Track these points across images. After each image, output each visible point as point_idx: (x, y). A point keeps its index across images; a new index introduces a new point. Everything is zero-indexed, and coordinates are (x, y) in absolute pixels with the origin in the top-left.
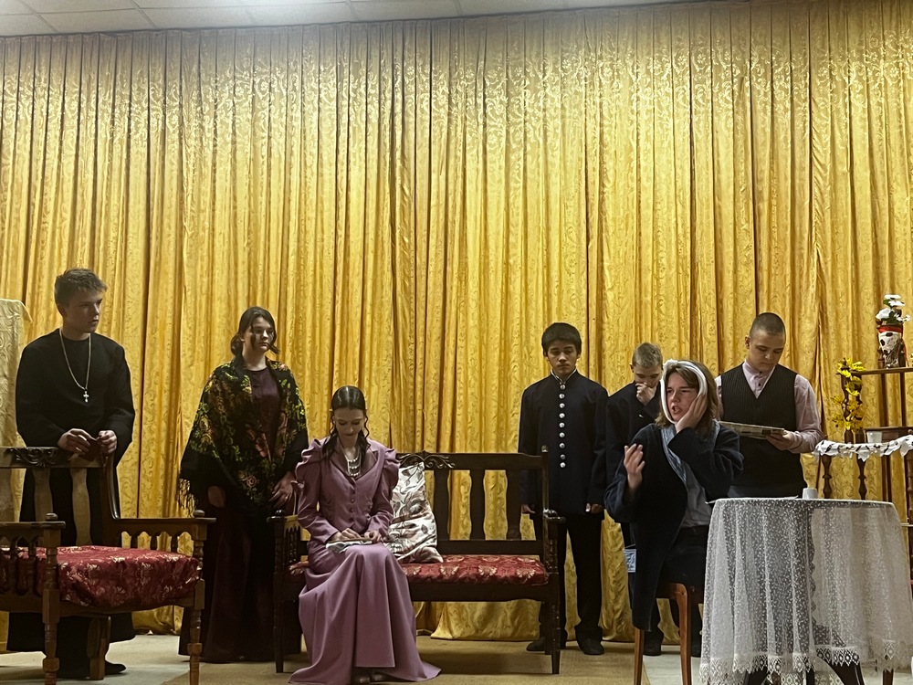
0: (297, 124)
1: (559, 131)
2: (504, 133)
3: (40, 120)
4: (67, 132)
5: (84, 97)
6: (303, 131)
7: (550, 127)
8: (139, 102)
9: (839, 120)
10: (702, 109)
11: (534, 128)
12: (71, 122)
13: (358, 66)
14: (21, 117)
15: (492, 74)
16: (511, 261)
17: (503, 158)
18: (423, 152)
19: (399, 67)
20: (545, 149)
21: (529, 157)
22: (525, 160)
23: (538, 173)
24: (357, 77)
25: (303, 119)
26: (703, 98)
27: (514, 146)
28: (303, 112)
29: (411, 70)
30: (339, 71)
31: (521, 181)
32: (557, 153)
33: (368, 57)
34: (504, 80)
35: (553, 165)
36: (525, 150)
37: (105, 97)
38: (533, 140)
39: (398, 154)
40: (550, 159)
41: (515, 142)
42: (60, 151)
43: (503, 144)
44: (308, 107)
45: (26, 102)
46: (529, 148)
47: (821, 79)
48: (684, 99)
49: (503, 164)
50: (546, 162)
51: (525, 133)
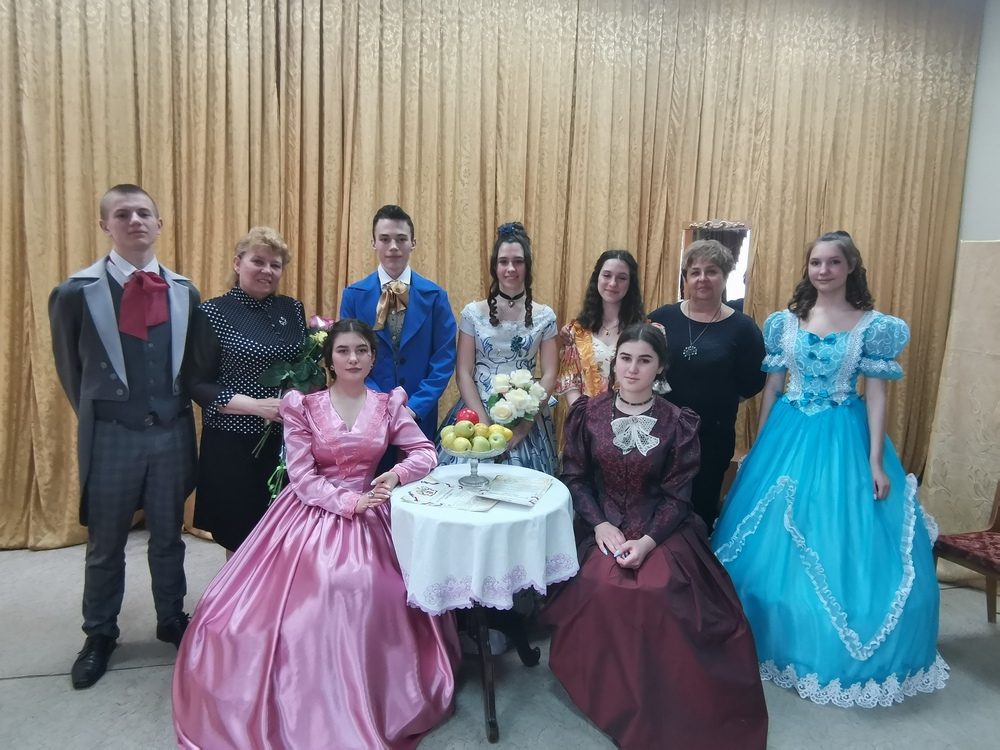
1: (456, 36)
2: (400, 31)
7: (447, 32)
9: (695, 68)
10: (587, 37)
11: (431, 29)
16: (406, 167)
17: (399, 56)
20: (442, 54)
21: (425, 60)
22: (421, 63)
23: (435, 78)
26: (588, 26)
27: (410, 46)
31: (417, 83)
32: (454, 59)
35: (450, 71)
36: (421, 52)
38: (429, 42)
40: (446, 63)
41: (411, 41)
43: (400, 42)
46: (425, 50)
47: (686, 26)
48: (572, 24)
49: (400, 64)
50: (442, 68)
51: (422, 34)
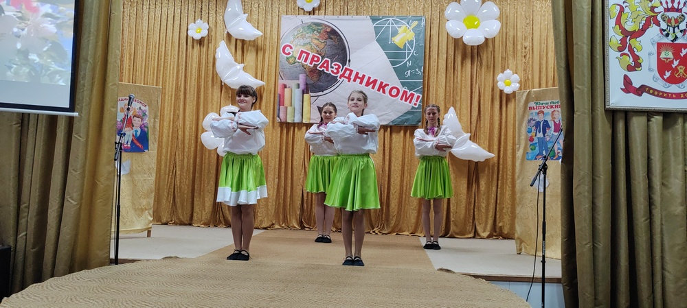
0: (269, 21)
3: (164, 17)
4: (176, 22)
5: (183, 8)
6: (272, 24)
8: (205, 11)
12: (177, 18)
14: (157, 15)
15: (351, 4)
25: (272, 19)
28: (272, 16)
34: (355, 6)
37: (191, 8)
42: (173, 30)
44: (274, 14)
45: (158, 9)
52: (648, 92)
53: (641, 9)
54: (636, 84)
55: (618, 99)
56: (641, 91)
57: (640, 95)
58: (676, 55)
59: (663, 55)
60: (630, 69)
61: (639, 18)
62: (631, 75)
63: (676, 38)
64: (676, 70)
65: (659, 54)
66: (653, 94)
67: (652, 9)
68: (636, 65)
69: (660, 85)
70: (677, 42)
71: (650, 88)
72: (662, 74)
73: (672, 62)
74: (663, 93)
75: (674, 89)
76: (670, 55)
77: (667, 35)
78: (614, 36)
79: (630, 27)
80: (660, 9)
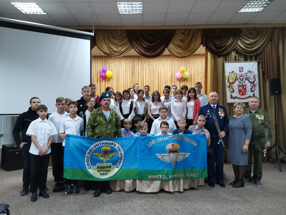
0: (120, 69)
8: (99, 66)
13: (128, 62)
18: (137, 74)
19: (134, 62)
24: (128, 63)
29: (136, 63)
30: (126, 62)
33: (130, 61)
39: (134, 74)
44: (122, 67)
52: (237, 98)
53: (233, 76)
54: (234, 96)
55: (229, 100)
56: (235, 98)
57: (235, 99)
58: (243, 88)
59: (240, 88)
60: (232, 92)
61: (233, 79)
62: (232, 94)
63: (243, 84)
64: (243, 92)
65: (239, 88)
66: (238, 99)
67: (236, 76)
68: (233, 91)
69: (239, 96)
70: (243, 85)
71: (237, 97)
72: (240, 93)
73: (242, 90)
74: (240, 98)
75: (243, 97)
76: (241, 88)
77: (240, 83)
78: (227, 84)
79: (231, 81)
80: (238, 76)
